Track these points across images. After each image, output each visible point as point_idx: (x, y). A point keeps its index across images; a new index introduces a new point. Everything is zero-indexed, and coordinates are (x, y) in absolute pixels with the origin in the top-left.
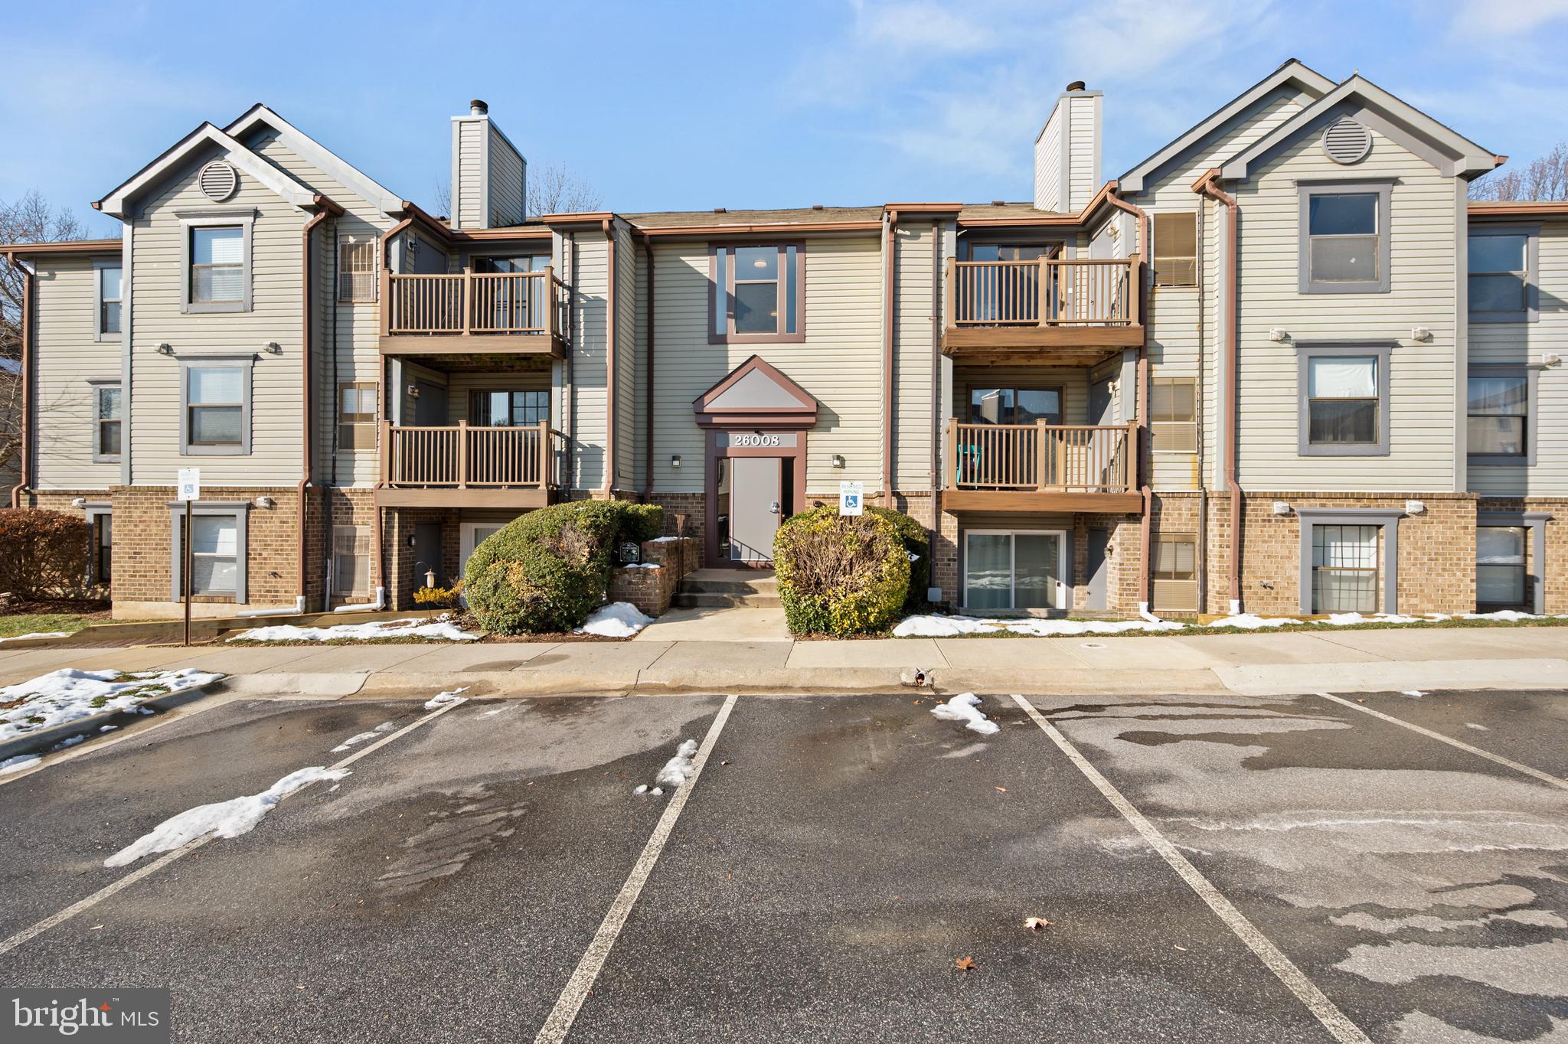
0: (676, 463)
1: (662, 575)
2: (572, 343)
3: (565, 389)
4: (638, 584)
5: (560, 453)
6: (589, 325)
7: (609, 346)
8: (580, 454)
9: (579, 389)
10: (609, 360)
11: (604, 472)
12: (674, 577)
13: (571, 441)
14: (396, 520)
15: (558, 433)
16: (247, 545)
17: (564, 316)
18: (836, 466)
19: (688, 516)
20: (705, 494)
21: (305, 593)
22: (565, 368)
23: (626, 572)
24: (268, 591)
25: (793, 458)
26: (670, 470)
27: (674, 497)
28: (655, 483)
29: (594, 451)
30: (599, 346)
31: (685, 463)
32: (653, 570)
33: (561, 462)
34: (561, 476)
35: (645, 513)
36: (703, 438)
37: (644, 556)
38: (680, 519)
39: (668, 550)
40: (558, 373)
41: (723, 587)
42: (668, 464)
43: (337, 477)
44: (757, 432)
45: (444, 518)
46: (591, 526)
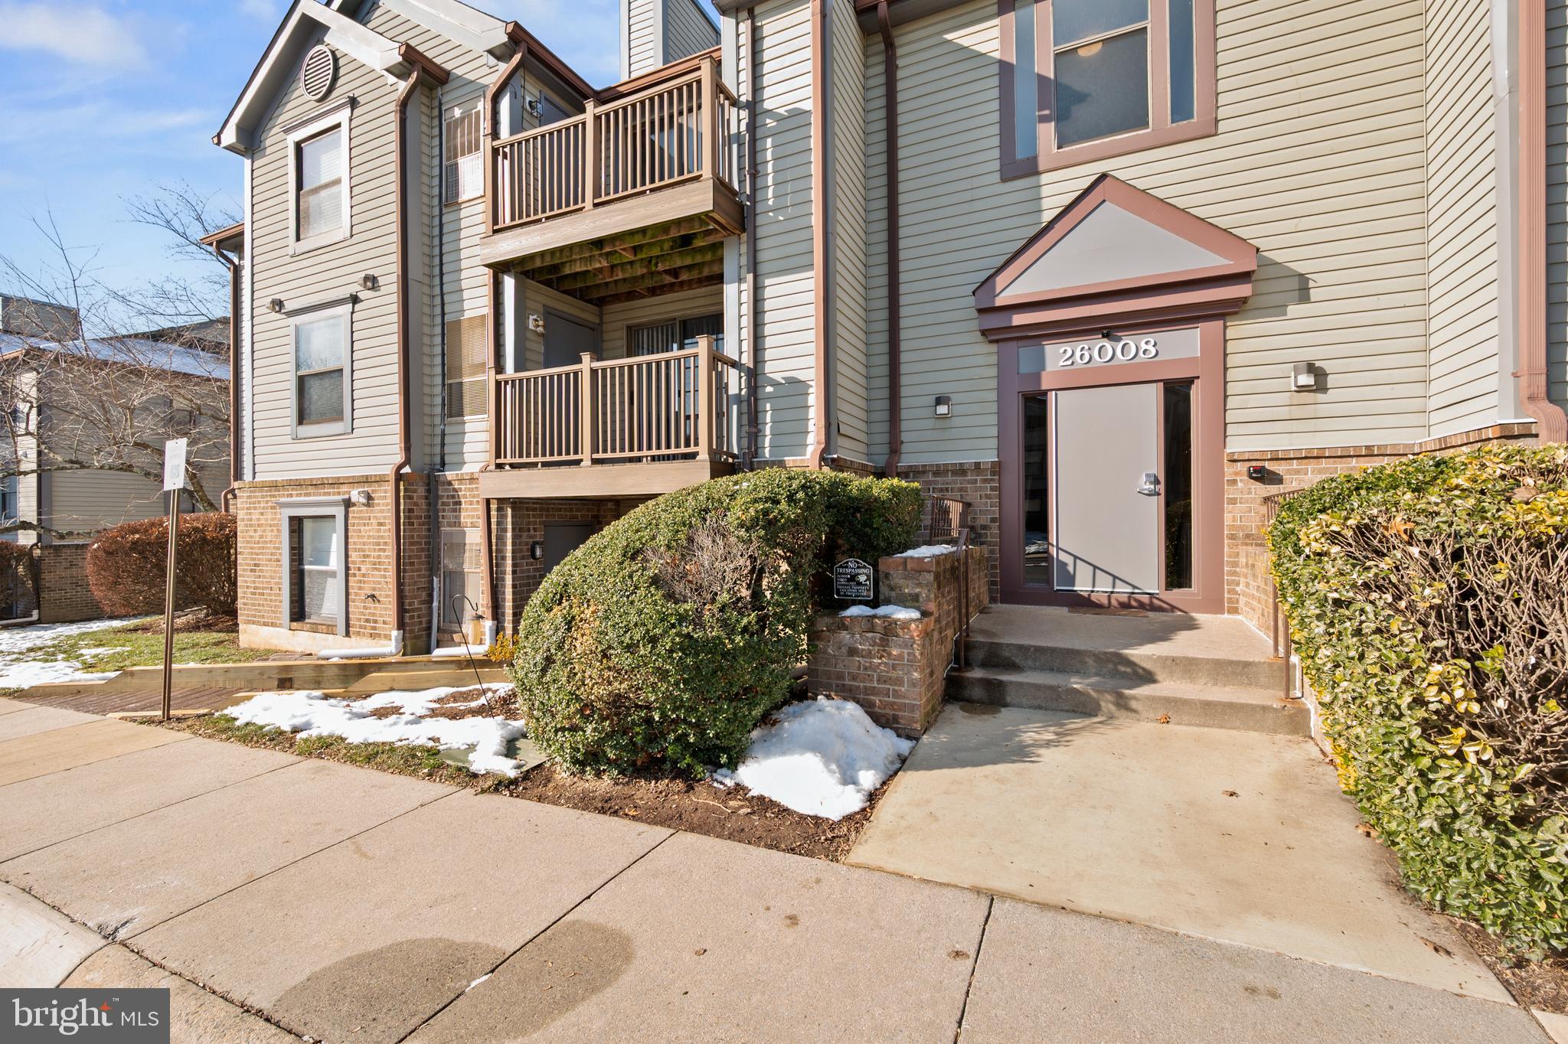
0: (942, 409)
1: (927, 634)
2: (754, 203)
3: (744, 286)
4: (869, 654)
5: (738, 398)
6: (782, 164)
7: (816, 194)
8: (770, 397)
9: (767, 282)
10: (816, 220)
11: (811, 427)
12: (949, 632)
13: (754, 375)
14: (509, 519)
15: (734, 364)
16: (347, 556)
17: (740, 157)
18: (1302, 389)
19: (967, 505)
20: (999, 463)
21: (401, 625)
22: (744, 248)
23: (843, 627)
24: (367, 621)
25: (1189, 382)
26: (930, 423)
27: (939, 471)
28: (905, 448)
29: (796, 387)
30: (800, 197)
31: (957, 410)
32: (906, 624)
33: (740, 414)
34: (739, 438)
35: (885, 495)
36: (994, 359)
37: (884, 590)
38: (955, 509)
39: (937, 577)
40: (733, 259)
41: (1065, 660)
42: (928, 412)
43: (447, 459)
44: (1106, 336)
45: (596, 517)
46: (755, 522)
